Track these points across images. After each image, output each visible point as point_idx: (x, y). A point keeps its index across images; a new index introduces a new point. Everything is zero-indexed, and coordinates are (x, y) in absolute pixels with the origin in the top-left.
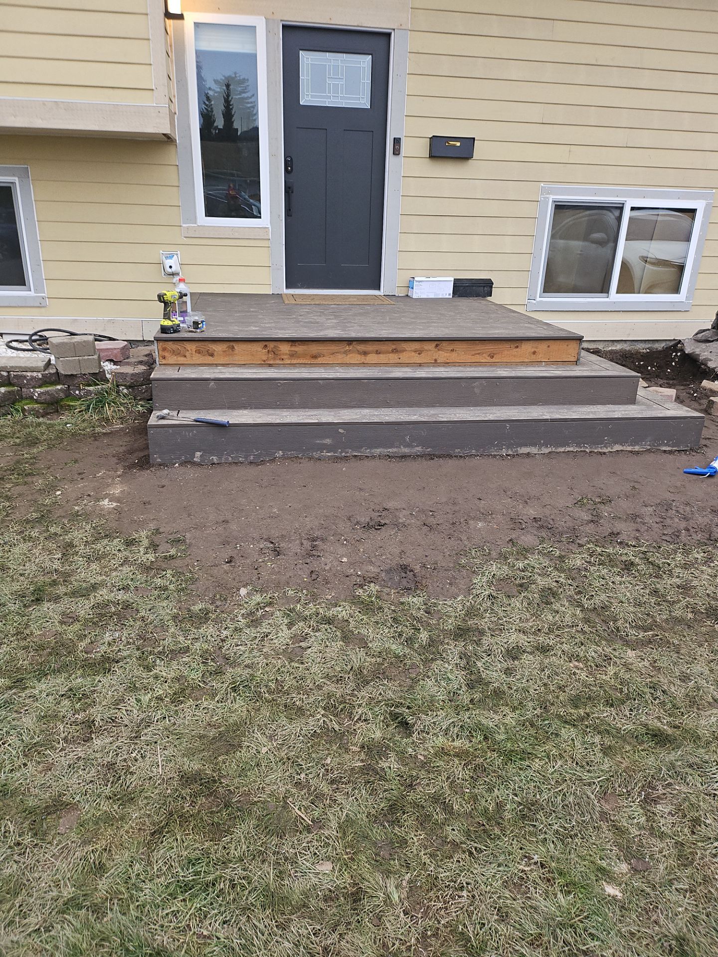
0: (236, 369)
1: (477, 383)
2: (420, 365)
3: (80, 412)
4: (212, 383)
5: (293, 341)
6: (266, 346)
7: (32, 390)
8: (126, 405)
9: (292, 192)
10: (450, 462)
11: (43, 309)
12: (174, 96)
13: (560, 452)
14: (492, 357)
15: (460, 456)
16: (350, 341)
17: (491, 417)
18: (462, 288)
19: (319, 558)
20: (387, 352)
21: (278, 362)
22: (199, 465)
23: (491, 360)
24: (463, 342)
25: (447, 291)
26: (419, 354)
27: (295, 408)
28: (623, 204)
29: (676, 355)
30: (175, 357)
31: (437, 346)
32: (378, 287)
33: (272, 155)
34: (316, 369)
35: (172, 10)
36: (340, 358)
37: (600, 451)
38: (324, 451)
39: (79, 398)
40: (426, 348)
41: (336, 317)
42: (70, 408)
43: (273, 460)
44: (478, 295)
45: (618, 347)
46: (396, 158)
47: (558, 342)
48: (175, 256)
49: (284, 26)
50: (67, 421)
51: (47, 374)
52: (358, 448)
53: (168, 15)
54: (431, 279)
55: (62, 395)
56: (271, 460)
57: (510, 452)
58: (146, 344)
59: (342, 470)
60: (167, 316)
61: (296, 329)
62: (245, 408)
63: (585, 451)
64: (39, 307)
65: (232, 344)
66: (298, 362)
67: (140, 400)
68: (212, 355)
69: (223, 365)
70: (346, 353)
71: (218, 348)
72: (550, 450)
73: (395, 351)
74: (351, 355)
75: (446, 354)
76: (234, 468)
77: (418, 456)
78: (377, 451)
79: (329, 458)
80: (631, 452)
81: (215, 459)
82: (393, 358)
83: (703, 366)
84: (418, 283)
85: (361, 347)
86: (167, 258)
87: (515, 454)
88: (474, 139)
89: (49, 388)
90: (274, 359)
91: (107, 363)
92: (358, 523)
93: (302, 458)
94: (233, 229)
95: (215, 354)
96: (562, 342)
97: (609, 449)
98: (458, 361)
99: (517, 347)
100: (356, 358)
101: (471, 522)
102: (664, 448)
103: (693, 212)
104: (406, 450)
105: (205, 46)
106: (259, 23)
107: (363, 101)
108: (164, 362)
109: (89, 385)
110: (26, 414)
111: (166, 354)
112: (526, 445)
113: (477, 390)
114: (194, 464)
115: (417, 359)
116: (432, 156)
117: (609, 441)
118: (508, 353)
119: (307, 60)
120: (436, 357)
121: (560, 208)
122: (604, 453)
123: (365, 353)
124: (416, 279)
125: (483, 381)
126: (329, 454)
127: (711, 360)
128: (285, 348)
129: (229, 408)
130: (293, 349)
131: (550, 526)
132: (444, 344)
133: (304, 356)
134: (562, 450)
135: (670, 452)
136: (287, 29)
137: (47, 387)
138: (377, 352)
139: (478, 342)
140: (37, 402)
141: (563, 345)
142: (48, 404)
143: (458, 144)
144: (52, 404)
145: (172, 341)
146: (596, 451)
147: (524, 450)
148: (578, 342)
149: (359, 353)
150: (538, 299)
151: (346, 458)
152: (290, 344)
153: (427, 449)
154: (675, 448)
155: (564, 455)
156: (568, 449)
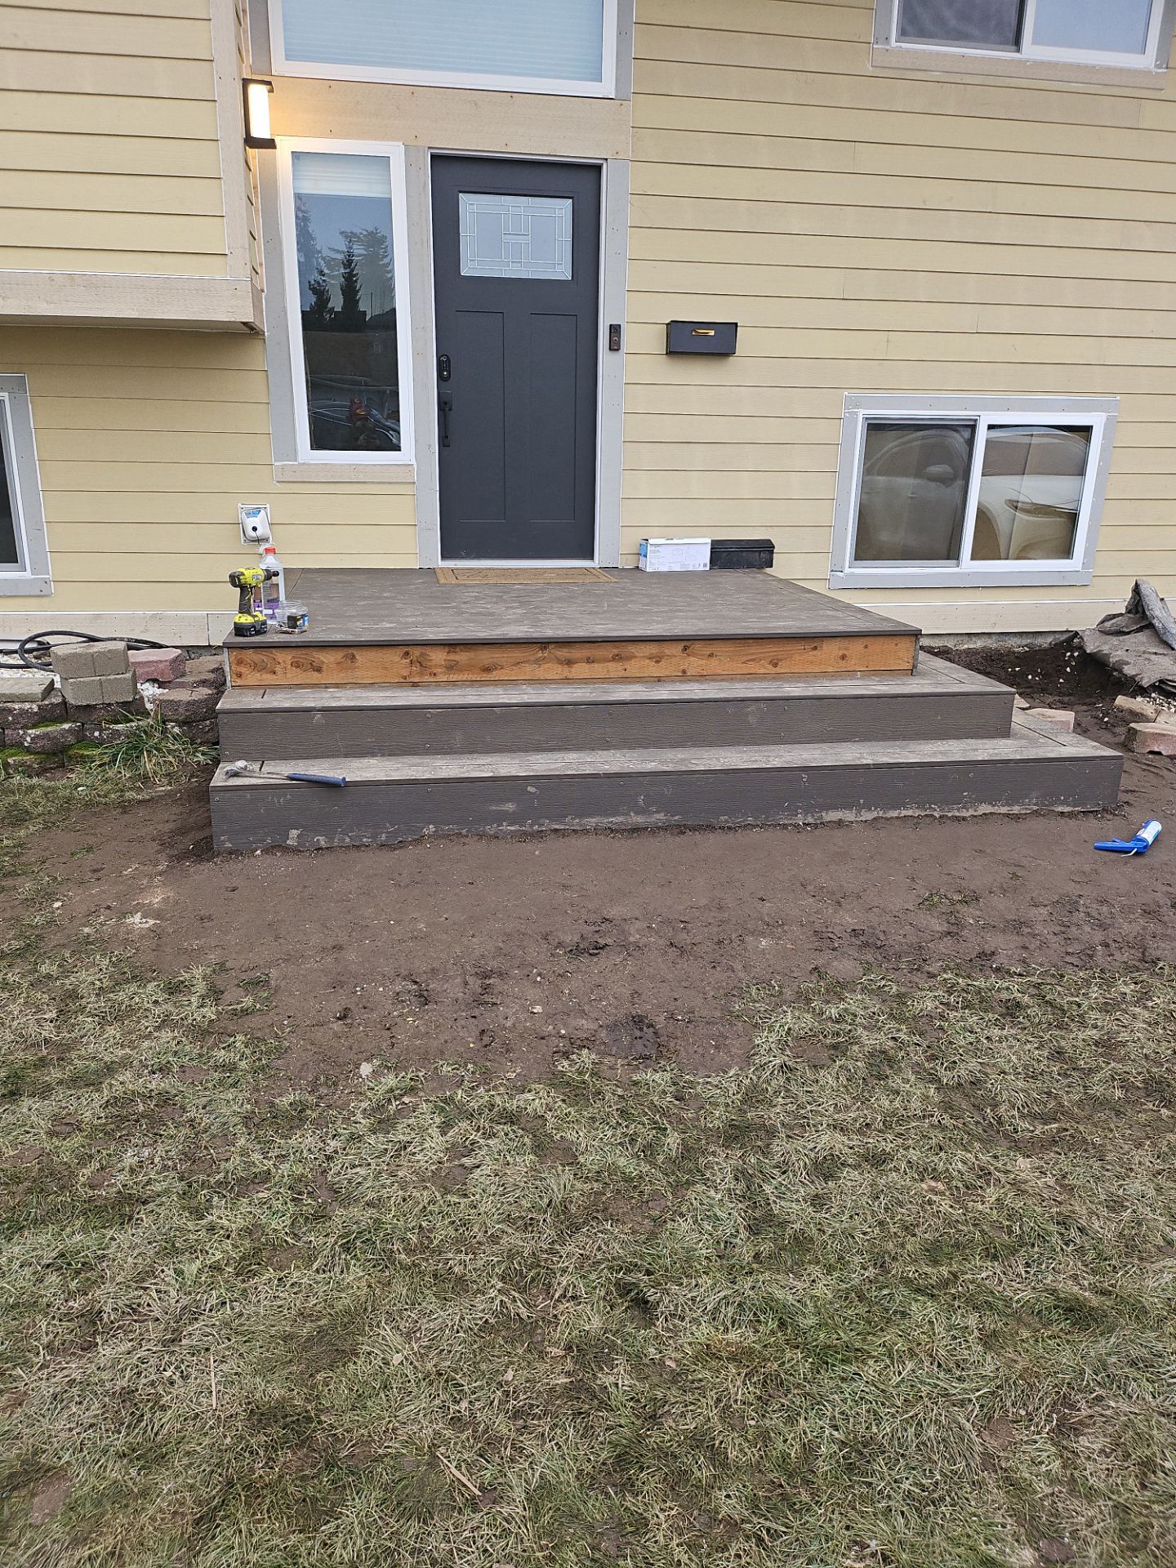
0: (359, 693)
1: (753, 707)
2: (659, 680)
3: (100, 766)
4: (319, 716)
5: (451, 645)
6: (407, 653)
7: (21, 732)
8: (177, 754)
9: (450, 409)
10: (713, 838)
11: (45, 600)
12: (261, 265)
13: (891, 818)
14: (775, 665)
15: (730, 828)
16: (544, 644)
17: (776, 763)
18: (725, 554)
19: (495, 1007)
20: (606, 660)
21: (427, 678)
22: (295, 851)
23: (775, 670)
24: (728, 642)
25: (699, 558)
26: (657, 662)
27: (455, 753)
28: (976, 420)
29: (1072, 656)
30: (258, 675)
31: (685, 649)
32: (590, 555)
33: (417, 354)
34: (489, 690)
35: (256, 133)
36: (528, 671)
37: (958, 814)
38: (504, 824)
39: (99, 743)
40: (667, 652)
41: (522, 604)
42: (83, 760)
43: (419, 840)
44: (750, 566)
45: (979, 644)
46: (614, 355)
47: (881, 640)
48: (262, 511)
49: (433, 156)
50: (79, 782)
51: (47, 705)
52: (560, 818)
53: (251, 142)
54: (675, 541)
55: (71, 739)
56: (415, 840)
57: (810, 820)
58: (214, 652)
59: (534, 854)
60: (244, 609)
61: (457, 625)
62: (373, 754)
63: (932, 816)
64: (38, 596)
65: (350, 651)
66: (459, 679)
67: (201, 744)
68: (319, 670)
69: (337, 686)
70: (538, 662)
71: (328, 658)
72: (875, 814)
73: (617, 658)
74: (546, 666)
75: (700, 662)
76: (354, 854)
77: (659, 828)
78: (591, 822)
79: (513, 834)
80: (1007, 815)
81: (322, 841)
82: (615, 669)
83: (1115, 673)
84: (653, 548)
85: (563, 653)
86: (248, 515)
87: (818, 822)
88: (736, 324)
89: (49, 729)
90: (421, 674)
91: (148, 684)
92: (560, 945)
93: (467, 836)
94: (356, 467)
95: (324, 667)
96: (888, 640)
97: (971, 812)
98: (720, 672)
99: (815, 648)
100: (555, 671)
101: (748, 939)
102: (1060, 809)
103: (1086, 430)
104: (640, 820)
105: (308, 188)
106: (395, 152)
107: (562, 271)
108: (239, 682)
109: (117, 722)
110: (11, 772)
111: (243, 670)
112: (835, 808)
113: (752, 719)
114: (287, 850)
115: (654, 670)
116: (670, 353)
117: (970, 798)
118: (800, 658)
119: (471, 207)
120: (685, 667)
121: (876, 428)
122: (964, 819)
123: (570, 663)
124: (651, 541)
125: (762, 705)
126: (512, 828)
127: (1128, 663)
128: (438, 657)
129: (346, 756)
130: (452, 657)
131: (879, 943)
132: (698, 646)
133: (469, 668)
134: (895, 814)
135: (1071, 815)
136: (439, 160)
137: (47, 726)
138: (589, 661)
139: (751, 641)
140: (28, 751)
141: (888, 644)
142: (48, 754)
143: (712, 333)
144: (54, 754)
145: (252, 648)
146: (950, 815)
147: (833, 816)
148: (914, 639)
149: (560, 662)
150: (847, 570)
151: (540, 835)
152: (447, 649)
153: (672, 816)
154: (1079, 809)
155: (897, 823)
156: (904, 813)
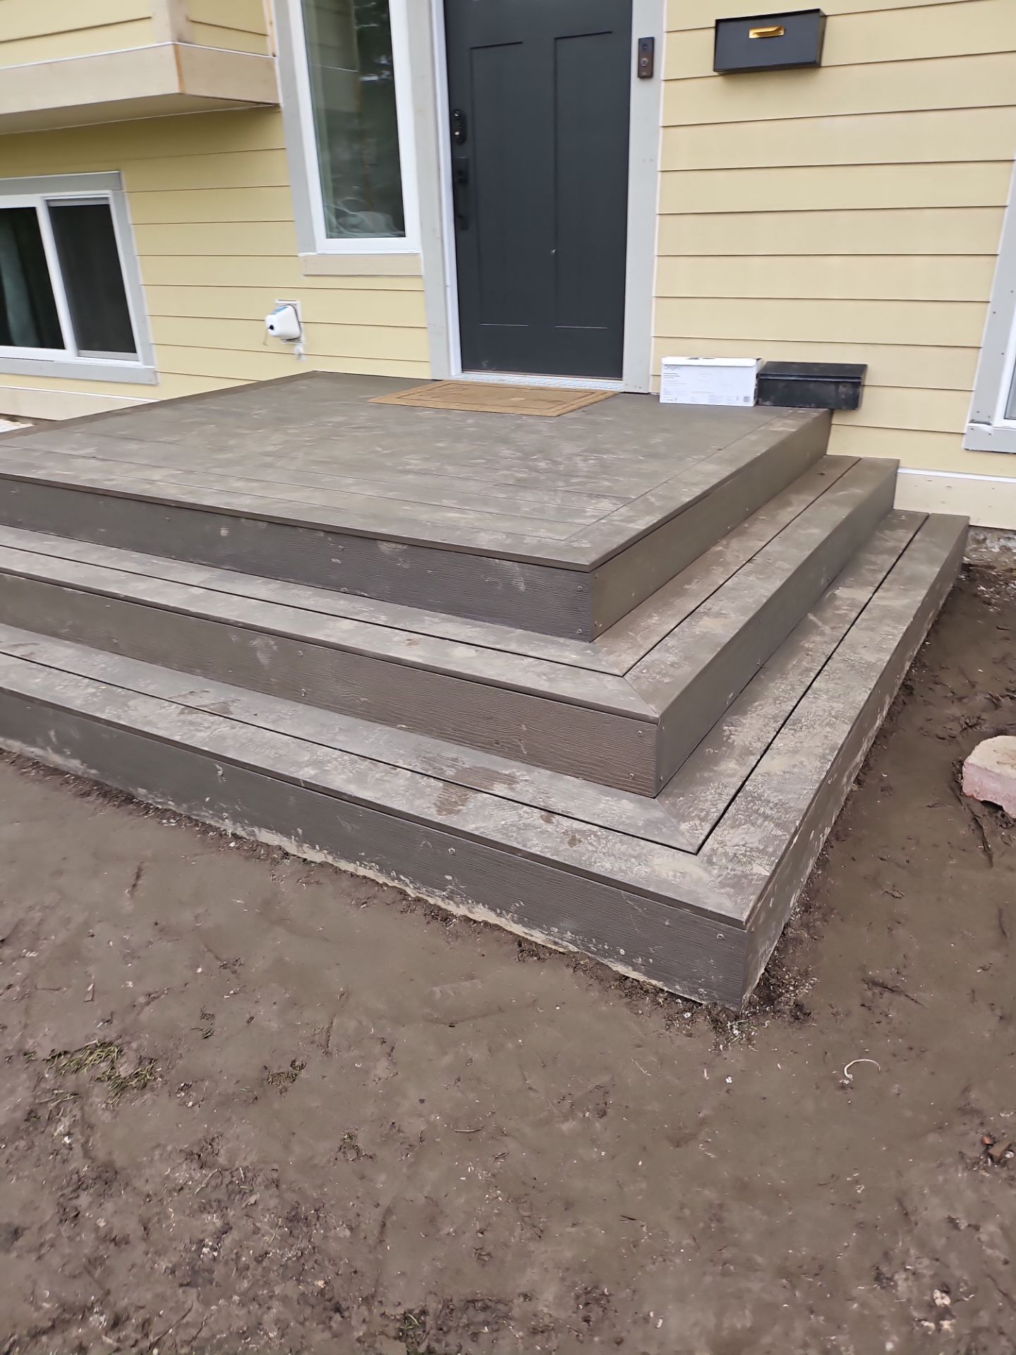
1: (258, 642)
9: (467, 180)
12: (271, 23)
13: (345, 872)
15: (147, 807)
25: (741, 391)
32: (620, 375)
37: (442, 905)
46: (647, 86)
54: (701, 362)
57: (240, 832)
64: (151, 385)
72: (322, 859)
80: (520, 941)
84: (669, 371)
94: (365, 258)
104: (56, 759)
113: (263, 658)
116: (722, 72)
117: (456, 886)
122: (446, 917)
125: (270, 640)
143: (782, 31)
146: (432, 901)
150: (999, 421)
153: (90, 767)
154: (659, 984)
155: (345, 883)
156: (362, 871)
